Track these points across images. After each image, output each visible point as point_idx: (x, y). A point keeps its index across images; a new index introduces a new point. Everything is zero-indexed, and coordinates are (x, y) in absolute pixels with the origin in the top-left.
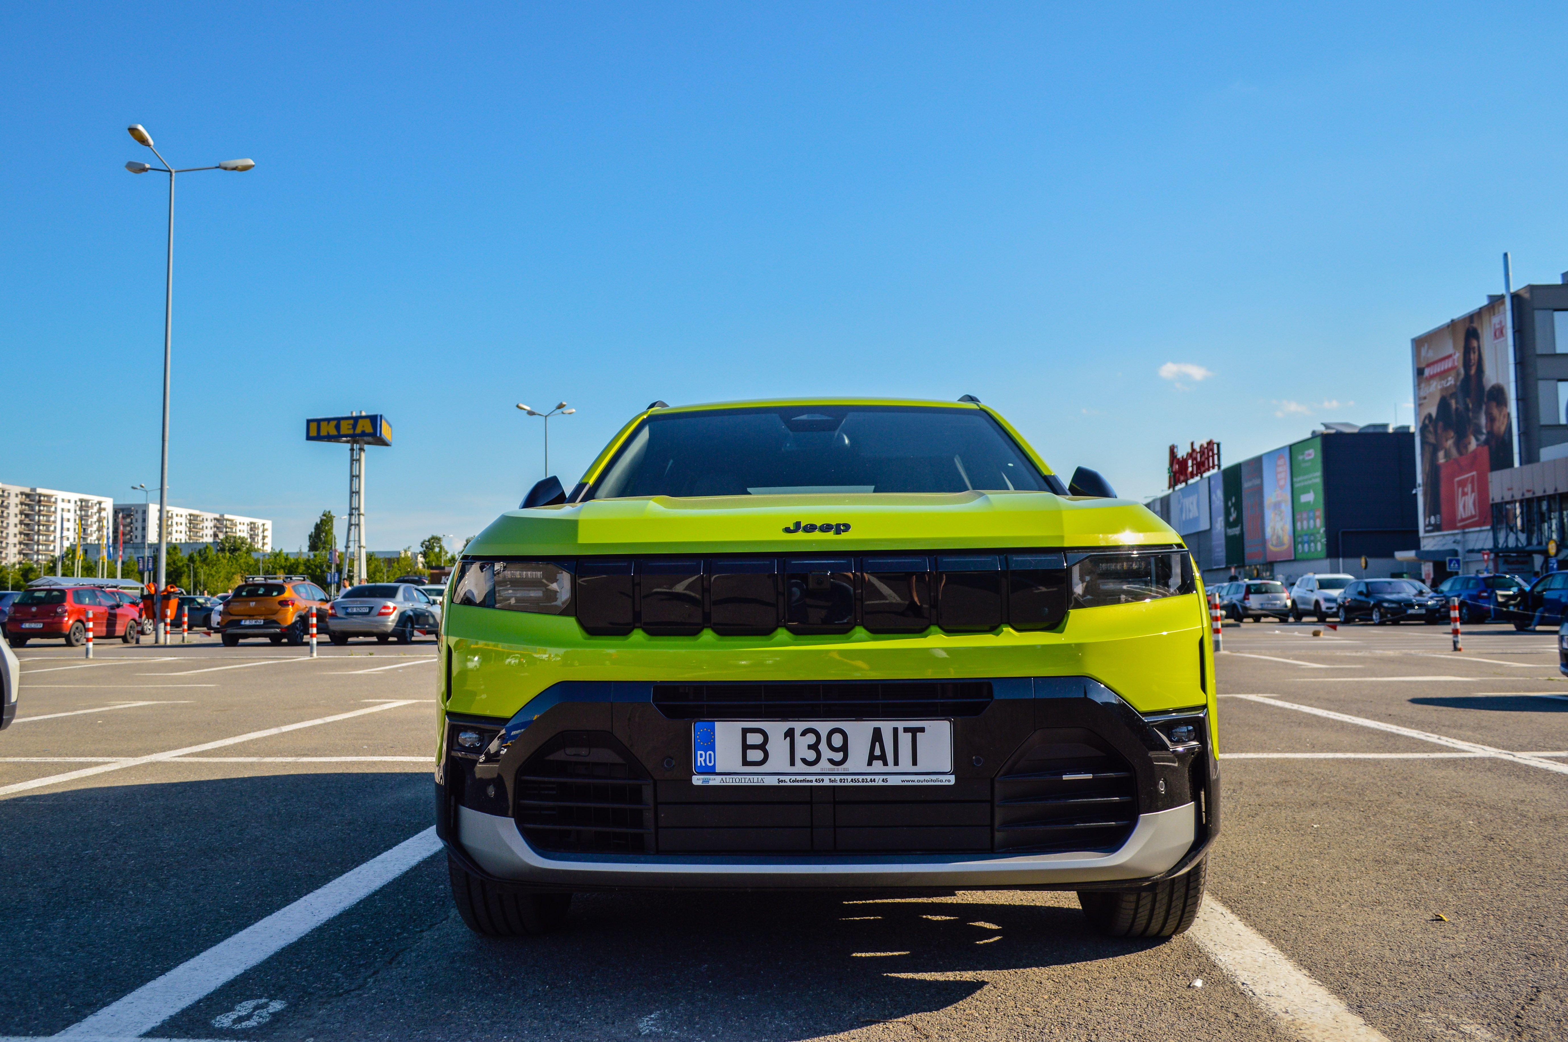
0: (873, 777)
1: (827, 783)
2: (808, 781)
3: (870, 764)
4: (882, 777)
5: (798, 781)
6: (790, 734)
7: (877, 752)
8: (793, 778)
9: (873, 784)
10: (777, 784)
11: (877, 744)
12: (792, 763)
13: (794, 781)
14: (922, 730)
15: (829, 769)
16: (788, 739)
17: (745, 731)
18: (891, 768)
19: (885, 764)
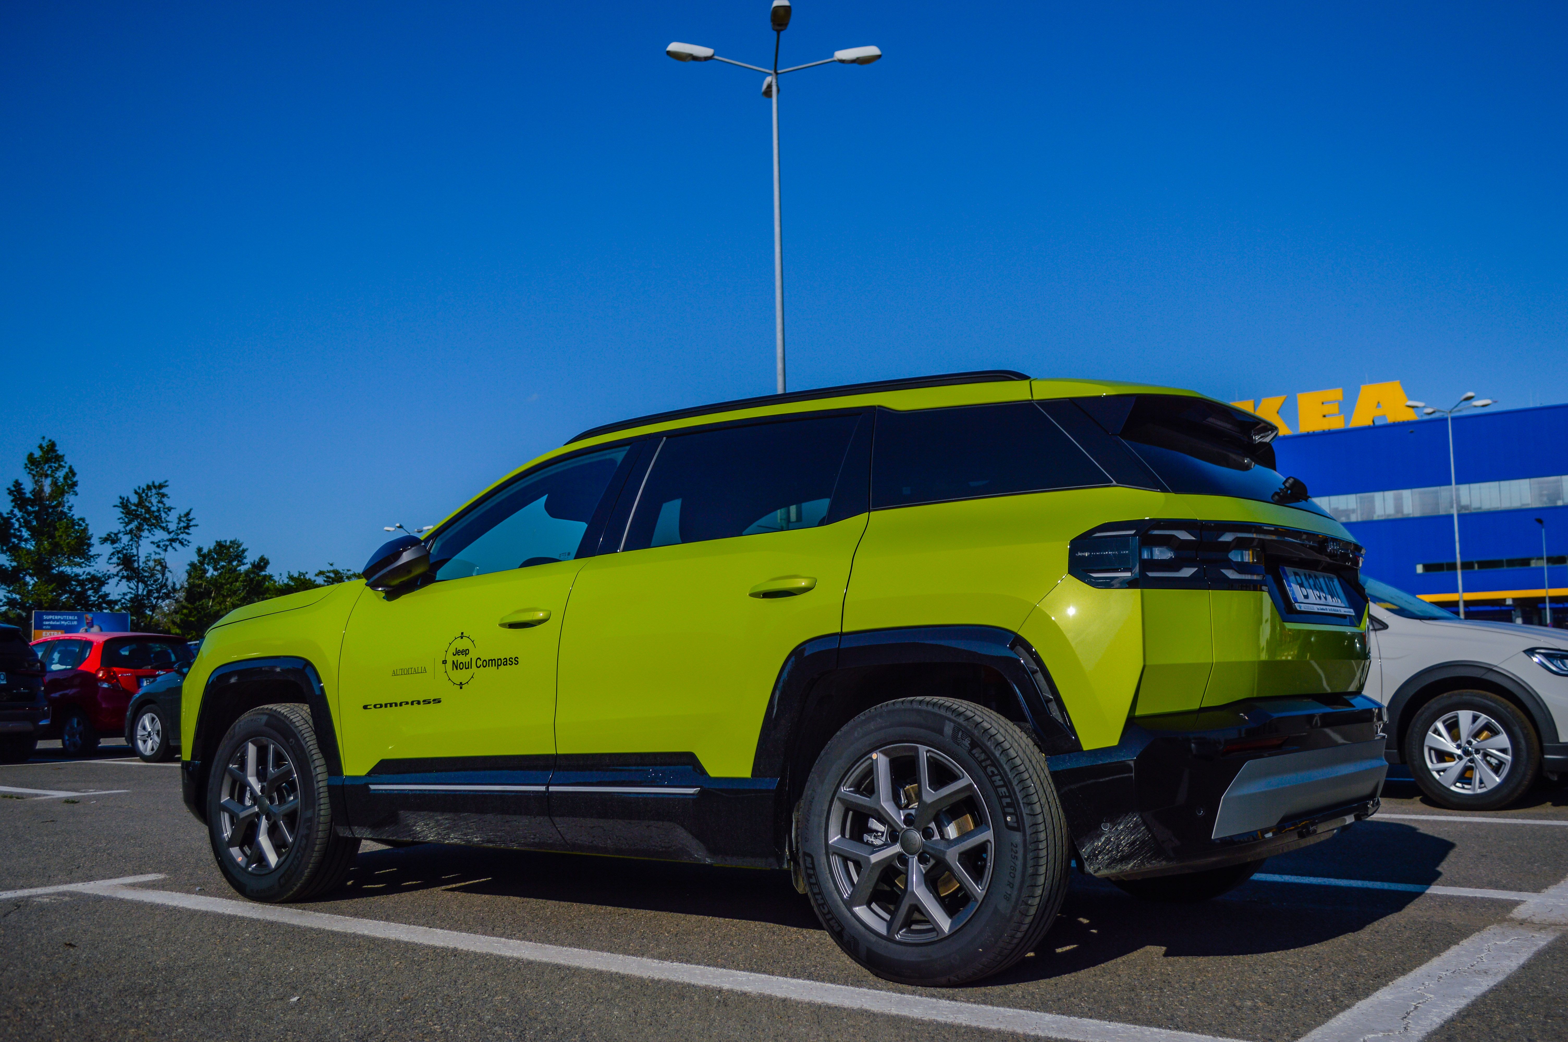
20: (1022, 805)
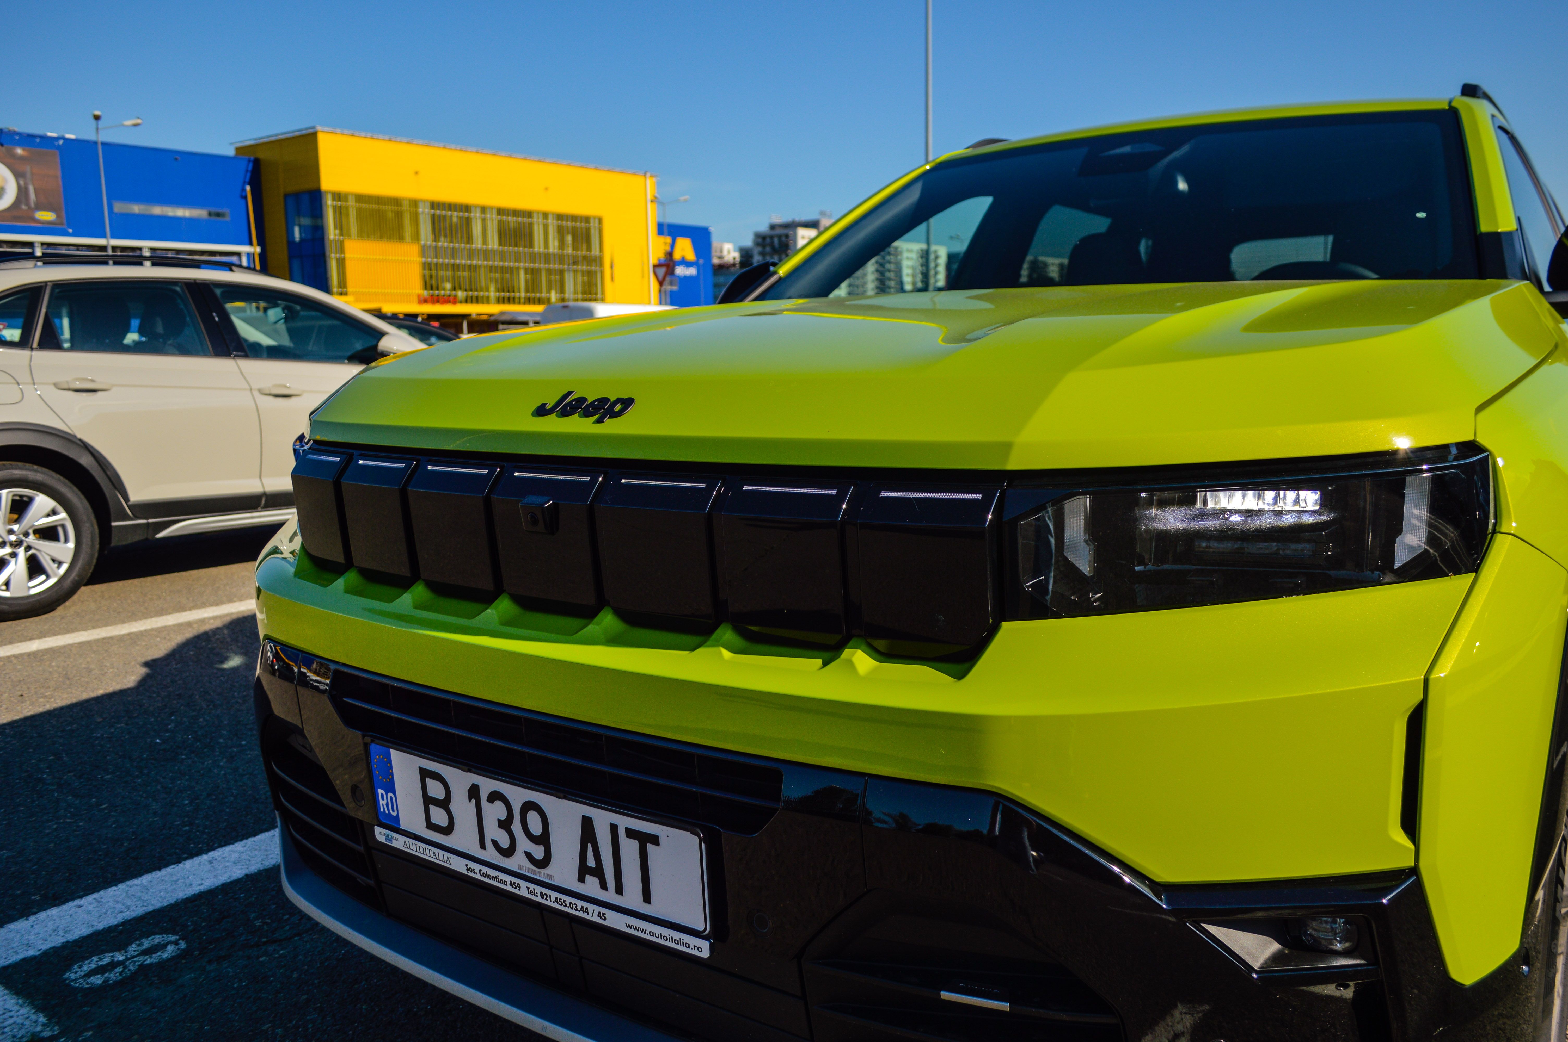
0: (586, 905)
1: (523, 892)
2: (501, 881)
3: (581, 879)
4: (598, 909)
5: (489, 877)
6: (474, 792)
7: (591, 862)
8: (485, 869)
9: (584, 916)
10: (465, 872)
11: (590, 846)
12: (483, 846)
13: (485, 875)
14: (655, 840)
15: (530, 870)
16: (473, 801)
17: (424, 774)
18: (610, 896)
19: (604, 886)
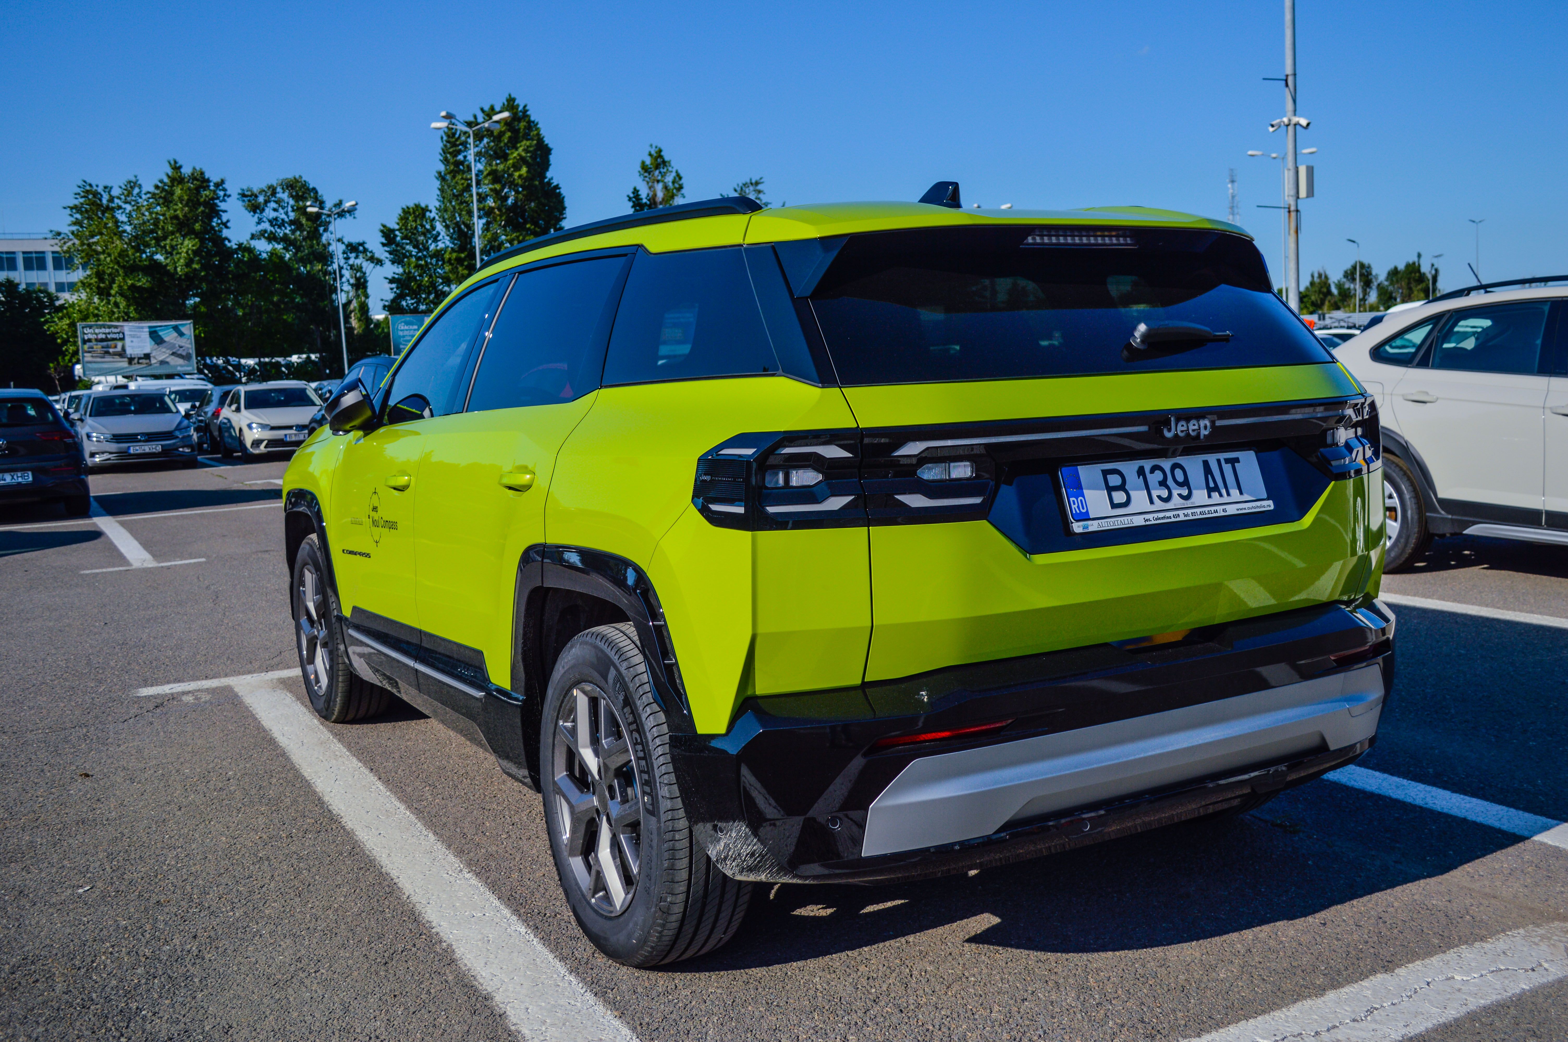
20: (658, 784)
